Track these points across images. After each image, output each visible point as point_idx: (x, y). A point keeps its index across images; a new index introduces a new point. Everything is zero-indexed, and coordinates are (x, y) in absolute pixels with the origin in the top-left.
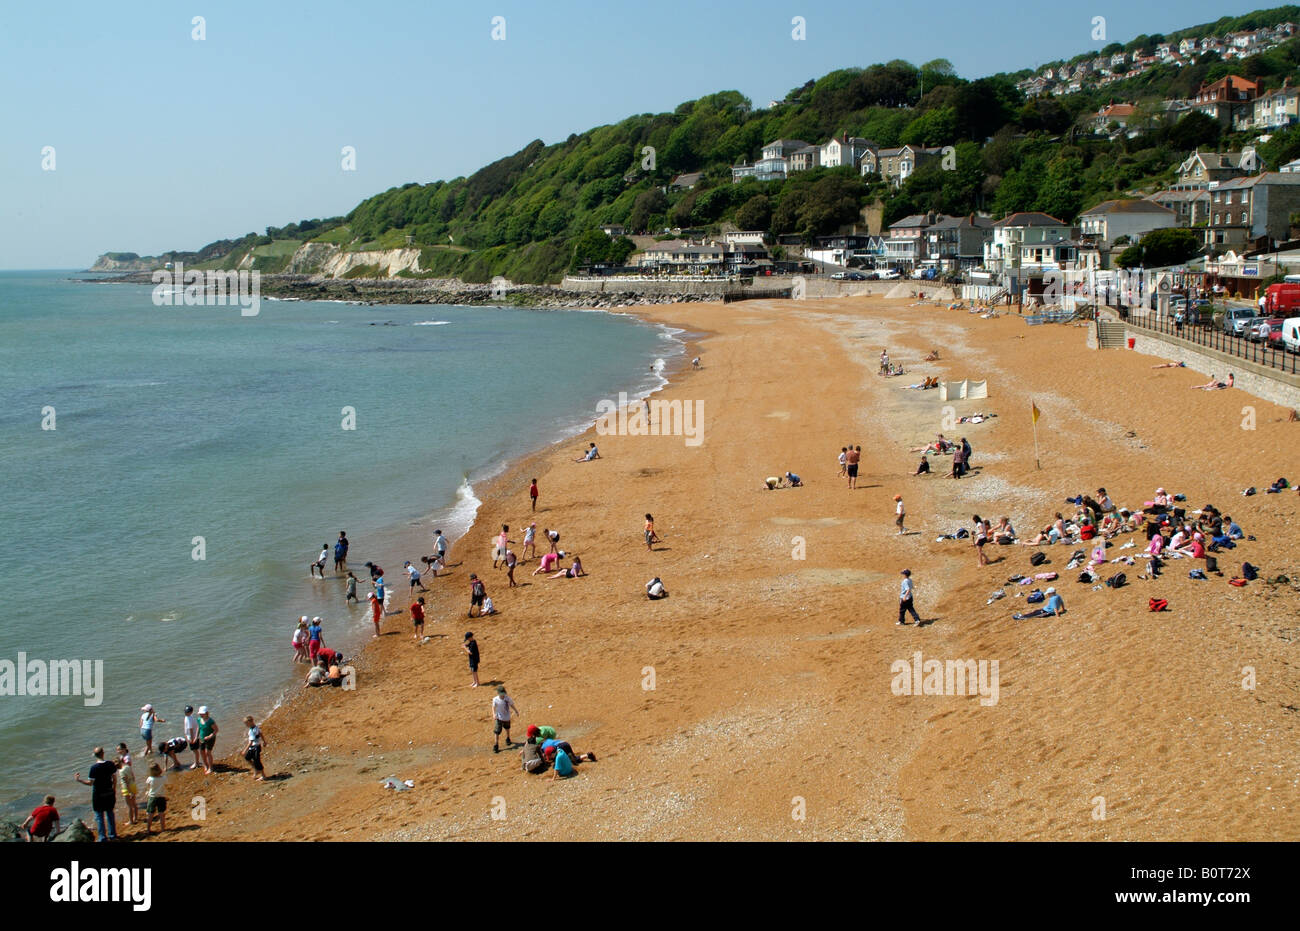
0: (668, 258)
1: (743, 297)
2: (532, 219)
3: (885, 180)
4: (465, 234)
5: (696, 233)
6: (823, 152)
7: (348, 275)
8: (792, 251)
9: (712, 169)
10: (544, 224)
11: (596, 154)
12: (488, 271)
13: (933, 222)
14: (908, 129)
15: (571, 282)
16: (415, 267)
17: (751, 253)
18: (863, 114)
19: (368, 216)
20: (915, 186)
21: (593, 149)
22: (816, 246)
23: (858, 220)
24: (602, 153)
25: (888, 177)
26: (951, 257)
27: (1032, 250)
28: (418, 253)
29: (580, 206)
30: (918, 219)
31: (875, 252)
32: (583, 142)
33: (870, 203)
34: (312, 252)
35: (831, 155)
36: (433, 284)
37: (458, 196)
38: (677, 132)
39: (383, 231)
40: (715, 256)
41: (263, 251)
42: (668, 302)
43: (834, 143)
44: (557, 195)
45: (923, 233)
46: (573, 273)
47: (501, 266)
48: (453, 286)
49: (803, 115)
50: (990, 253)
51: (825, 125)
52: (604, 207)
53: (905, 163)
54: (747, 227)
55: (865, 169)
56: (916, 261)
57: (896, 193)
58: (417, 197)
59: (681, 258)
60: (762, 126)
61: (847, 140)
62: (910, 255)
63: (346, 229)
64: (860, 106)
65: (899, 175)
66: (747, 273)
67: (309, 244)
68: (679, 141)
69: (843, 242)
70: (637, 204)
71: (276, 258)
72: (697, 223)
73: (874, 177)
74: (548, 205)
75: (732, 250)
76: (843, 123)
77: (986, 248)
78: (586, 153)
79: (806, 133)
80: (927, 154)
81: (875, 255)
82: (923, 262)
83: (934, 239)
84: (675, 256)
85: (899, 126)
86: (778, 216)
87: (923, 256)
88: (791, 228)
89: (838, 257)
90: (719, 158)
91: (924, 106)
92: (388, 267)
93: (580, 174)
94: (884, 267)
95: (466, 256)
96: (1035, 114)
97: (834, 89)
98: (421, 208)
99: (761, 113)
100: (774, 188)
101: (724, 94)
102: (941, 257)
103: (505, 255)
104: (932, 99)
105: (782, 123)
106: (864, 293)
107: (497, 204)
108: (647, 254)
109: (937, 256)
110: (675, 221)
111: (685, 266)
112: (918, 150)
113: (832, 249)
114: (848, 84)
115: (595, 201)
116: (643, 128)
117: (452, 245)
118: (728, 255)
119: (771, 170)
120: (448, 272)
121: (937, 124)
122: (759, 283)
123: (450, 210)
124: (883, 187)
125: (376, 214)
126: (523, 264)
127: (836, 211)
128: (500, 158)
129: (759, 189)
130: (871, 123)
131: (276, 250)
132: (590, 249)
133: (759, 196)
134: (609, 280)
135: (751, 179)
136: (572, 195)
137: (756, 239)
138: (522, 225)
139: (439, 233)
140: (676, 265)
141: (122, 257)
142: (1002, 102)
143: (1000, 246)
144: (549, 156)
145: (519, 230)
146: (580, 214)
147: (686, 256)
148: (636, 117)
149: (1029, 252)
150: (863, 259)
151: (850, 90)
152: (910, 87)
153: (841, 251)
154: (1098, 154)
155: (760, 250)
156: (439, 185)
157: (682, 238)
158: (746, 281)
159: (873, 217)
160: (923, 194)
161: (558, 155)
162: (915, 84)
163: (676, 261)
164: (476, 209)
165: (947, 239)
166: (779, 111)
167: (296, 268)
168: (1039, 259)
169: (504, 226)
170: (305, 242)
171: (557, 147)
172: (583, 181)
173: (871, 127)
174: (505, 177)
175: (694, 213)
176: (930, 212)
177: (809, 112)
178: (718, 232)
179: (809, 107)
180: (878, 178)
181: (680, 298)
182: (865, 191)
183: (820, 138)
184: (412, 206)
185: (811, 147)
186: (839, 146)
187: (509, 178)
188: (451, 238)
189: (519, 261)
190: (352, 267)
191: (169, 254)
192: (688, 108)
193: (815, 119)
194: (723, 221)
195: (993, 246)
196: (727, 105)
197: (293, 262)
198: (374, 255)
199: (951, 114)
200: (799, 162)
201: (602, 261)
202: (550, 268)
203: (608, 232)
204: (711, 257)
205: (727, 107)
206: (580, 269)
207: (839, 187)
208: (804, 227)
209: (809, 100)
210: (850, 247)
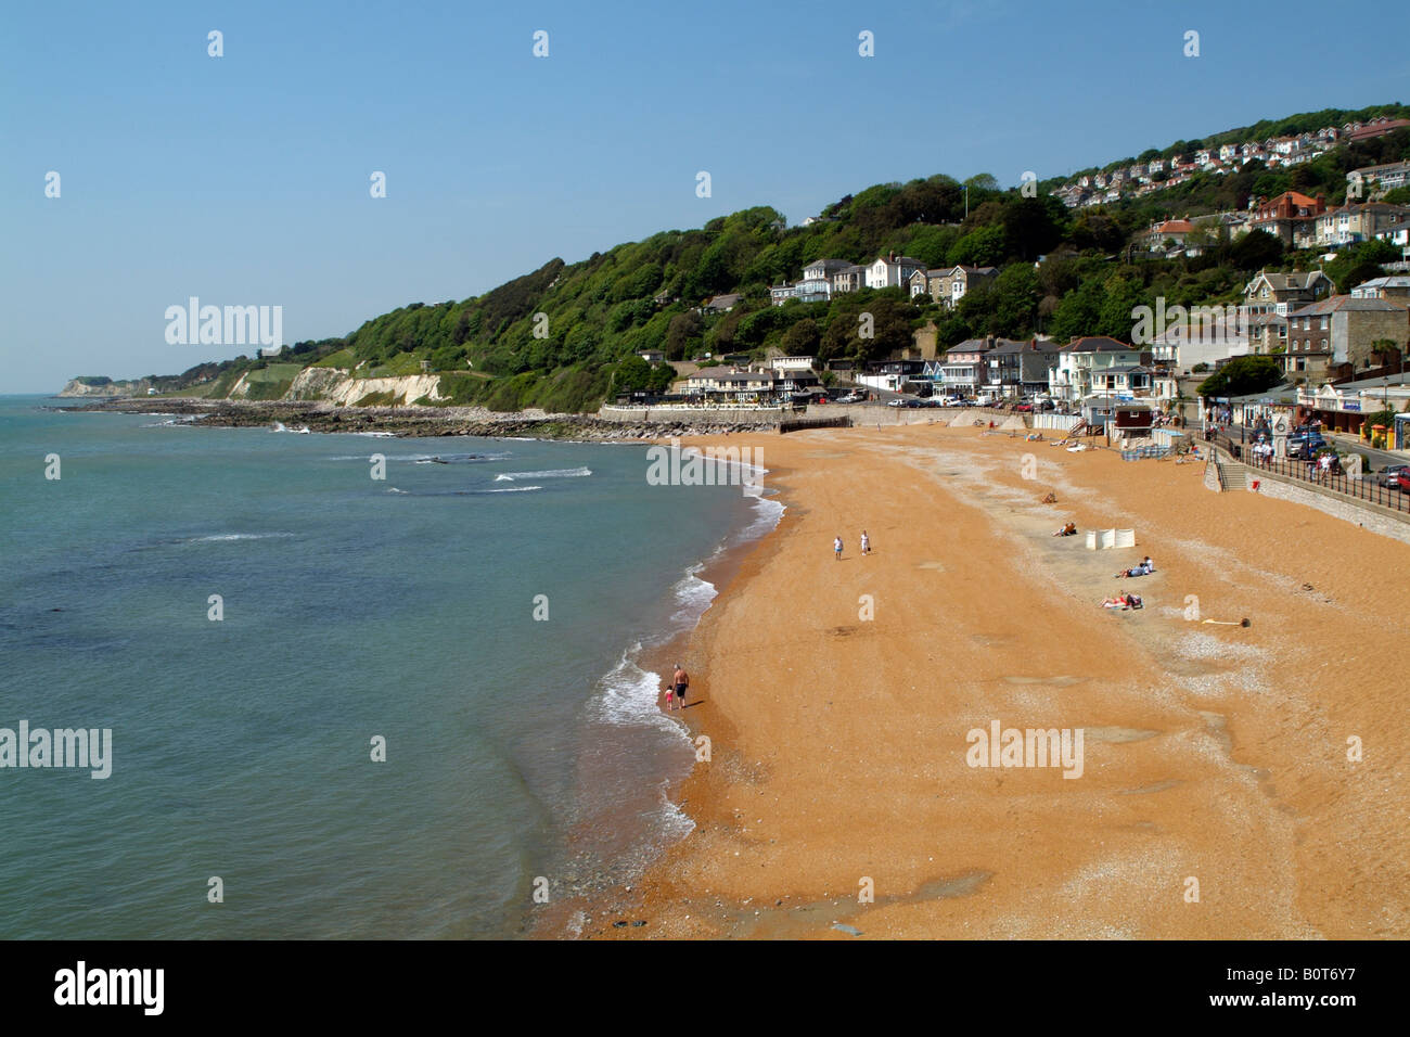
0: (713, 385)
1: (800, 426)
2: (557, 343)
3: (936, 302)
4: (484, 358)
5: (739, 358)
6: (868, 272)
7: (361, 403)
8: (842, 376)
9: (750, 290)
10: (571, 348)
11: (622, 274)
12: (517, 399)
13: (992, 345)
14: (955, 247)
15: (609, 411)
16: (434, 395)
17: (802, 380)
18: (908, 231)
19: (373, 339)
20: (969, 307)
21: (618, 270)
22: (869, 371)
23: (910, 343)
24: (630, 273)
25: (940, 299)
26: (1015, 382)
27: (1103, 377)
28: (436, 379)
29: (609, 330)
30: (977, 343)
31: (932, 378)
32: (606, 263)
33: (922, 325)
34: (314, 378)
35: (878, 275)
36: (457, 413)
37: (471, 317)
38: (711, 251)
39: (392, 356)
40: (764, 383)
41: (258, 376)
42: (718, 432)
43: (880, 263)
44: (583, 317)
45: (983, 358)
46: (611, 402)
47: (529, 395)
48: (480, 415)
49: (843, 234)
50: (1055, 379)
51: (866, 244)
52: (634, 330)
53: (958, 284)
54: (793, 352)
55: (915, 291)
56: (976, 387)
57: (950, 315)
58: (425, 319)
59: (729, 384)
60: (801, 244)
61: (893, 260)
62: (970, 380)
63: (349, 352)
64: (904, 223)
65: (951, 297)
66: (800, 402)
67: (310, 369)
68: (713, 261)
69: (897, 367)
70: (672, 328)
71: (272, 384)
72: (740, 348)
73: (925, 299)
74: (575, 328)
75: (782, 377)
76: (886, 241)
77: (1051, 373)
78: (613, 272)
79: (847, 252)
80: (978, 274)
81: (932, 381)
82: (984, 387)
83: (995, 364)
84: (722, 383)
85: (946, 244)
86: (827, 340)
87: (984, 381)
88: (841, 353)
89: (892, 383)
90: (755, 277)
91: (971, 222)
92: (404, 395)
93: (607, 294)
94: (942, 393)
95: (489, 383)
96: (1087, 231)
97: (875, 205)
98: (432, 330)
99: (798, 231)
100: (820, 309)
101: (757, 210)
102: (1002, 383)
103: (534, 382)
104: (978, 216)
105: (822, 241)
106: (925, 420)
107: (517, 326)
108: (690, 381)
109: (998, 381)
110: (717, 345)
111: (732, 394)
112: (970, 269)
113: (885, 374)
114: (889, 201)
115: (624, 324)
116: (672, 247)
117: (471, 369)
118: (778, 382)
119: (813, 291)
120: (471, 399)
121: (986, 242)
122: (813, 412)
123: (464, 333)
124: (935, 308)
125: (382, 336)
126: (553, 393)
127: (888, 335)
128: (516, 278)
129: (805, 312)
130: (916, 241)
131: (272, 375)
132: (629, 377)
133: (806, 320)
134: (652, 409)
135: (794, 302)
136: (600, 317)
137: (804, 364)
138: (547, 349)
139: (457, 358)
140: (723, 393)
141: (93, 382)
142: (1053, 219)
143: (1066, 372)
144: (570, 276)
145: (544, 355)
146: (610, 340)
147: (734, 383)
148: (662, 234)
149: (1100, 378)
150: (918, 384)
151: (892, 206)
152: (954, 203)
153: (896, 377)
154: (1158, 273)
155: (810, 376)
156: (450, 306)
157: (726, 364)
158: (800, 409)
159: (926, 340)
160: (978, 317)
161: (581, 275)
162: (959, 199)
163: (723, 389)
164: (494, 331)
165: (1009, 364)
166: (817, 229)
167: (298, 394)
168: (1111, 386)
169: (527, 350)
170: (306, 367)
171: (579, 265)
172: (610, 302)
173: (916, 245)
174: (524, 298)
175: (737, 338)
176: (989, 337)
177: (848, 229)
178: (763, 357)
179: (850, 224)
180: (929, 299)
181: (731, 428)
182: (915, 314)
183: (864, 257)
184: (422, 328)
185: (855, 267)
186: (886, 266)
187: (529, 299)
188: (470, 363)
189: (550, 390)
190: (365, 394)
191: (149, 378)
192: (718, 225)
193: (856, 237)
194: (767, 346)
195: (1059, 371)
196: (760, 222)
197: (293, 387)
198: (389, 381)
199: (1000, 232)
200: (843, 283)
201: (641, 389)
202: (586, 395)
203: (647, 358)
204: (759, 384)
205: (761, 224)
206: (618, 397)
207: (890, 311)
208: (854, 352)
209: (849, 217)
210: (904, 373)
